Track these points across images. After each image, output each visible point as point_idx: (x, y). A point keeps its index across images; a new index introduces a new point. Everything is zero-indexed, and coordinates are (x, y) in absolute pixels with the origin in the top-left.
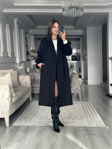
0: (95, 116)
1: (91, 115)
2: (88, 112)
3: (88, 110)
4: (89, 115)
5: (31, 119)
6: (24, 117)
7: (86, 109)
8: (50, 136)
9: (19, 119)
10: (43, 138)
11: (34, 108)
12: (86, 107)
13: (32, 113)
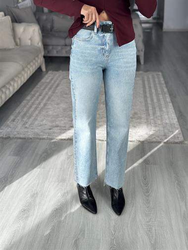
0: (164, 109)
1: (157, 109)
2: (152, 100)
3: (154, 95)
4: (154, 108)
5: (35, 119)
6: (22, 114)
7: (150, 91)
8: (65, 166)
9: (12, 117)
10: (49, 171)
11: (47, 90)
12: (150, 87)
13: (39, 104)
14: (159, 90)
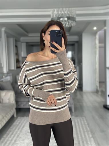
14: (85, 129)
